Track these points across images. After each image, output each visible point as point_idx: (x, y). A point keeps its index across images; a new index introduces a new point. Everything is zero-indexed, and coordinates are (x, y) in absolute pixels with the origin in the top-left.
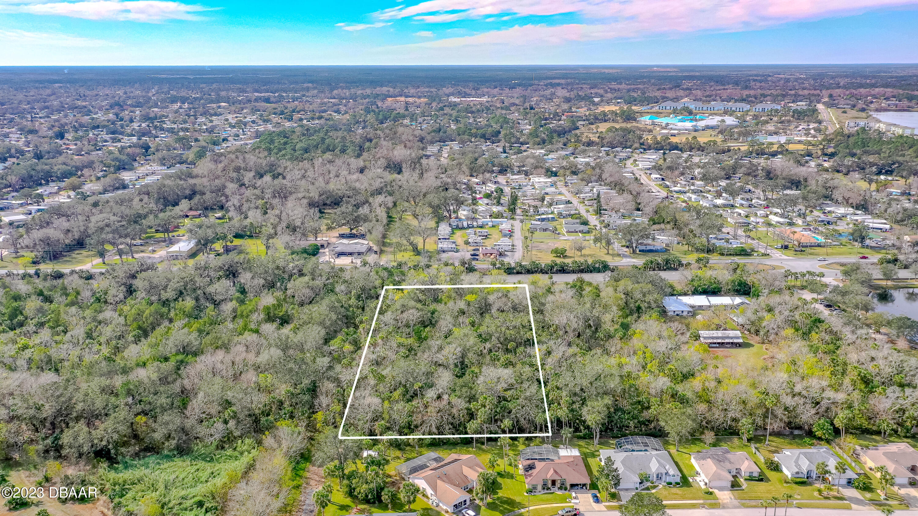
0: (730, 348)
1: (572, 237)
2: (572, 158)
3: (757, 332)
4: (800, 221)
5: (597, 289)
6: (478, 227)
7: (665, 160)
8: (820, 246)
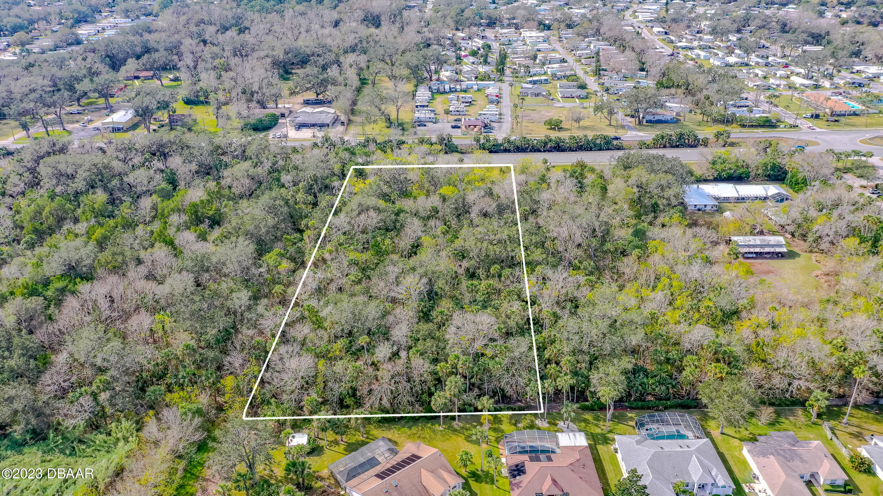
0: (770, 258)
1: (569, 104)
2: (566, 9)
3: (804, 237)
4: (827, 84)
5: (601, 177)
6: (461, 91)
7: (667, 10)
8: (857, 115)
